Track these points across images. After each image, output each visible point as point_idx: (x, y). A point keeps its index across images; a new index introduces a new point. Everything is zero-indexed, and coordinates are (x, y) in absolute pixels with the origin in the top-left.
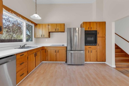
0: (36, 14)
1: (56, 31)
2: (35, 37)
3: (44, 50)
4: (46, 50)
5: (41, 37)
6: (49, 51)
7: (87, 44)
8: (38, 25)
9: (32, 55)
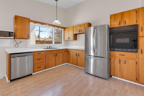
0: (57, 20)
1: (79, 33)
2: (64, 40)
3: (68, 52)
4: (69, 52)
5: (68, 40)
6: (71, 53)
7: (117, 49)
8: (66, 29)
9: (50, 55)
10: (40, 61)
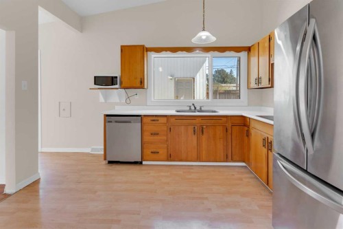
0: (204, 30)
2: (248, 88)
5: (256, 86)
6: (253, 132)
8: (254, 49)
9: (183, 127)
10: (156, 138)
